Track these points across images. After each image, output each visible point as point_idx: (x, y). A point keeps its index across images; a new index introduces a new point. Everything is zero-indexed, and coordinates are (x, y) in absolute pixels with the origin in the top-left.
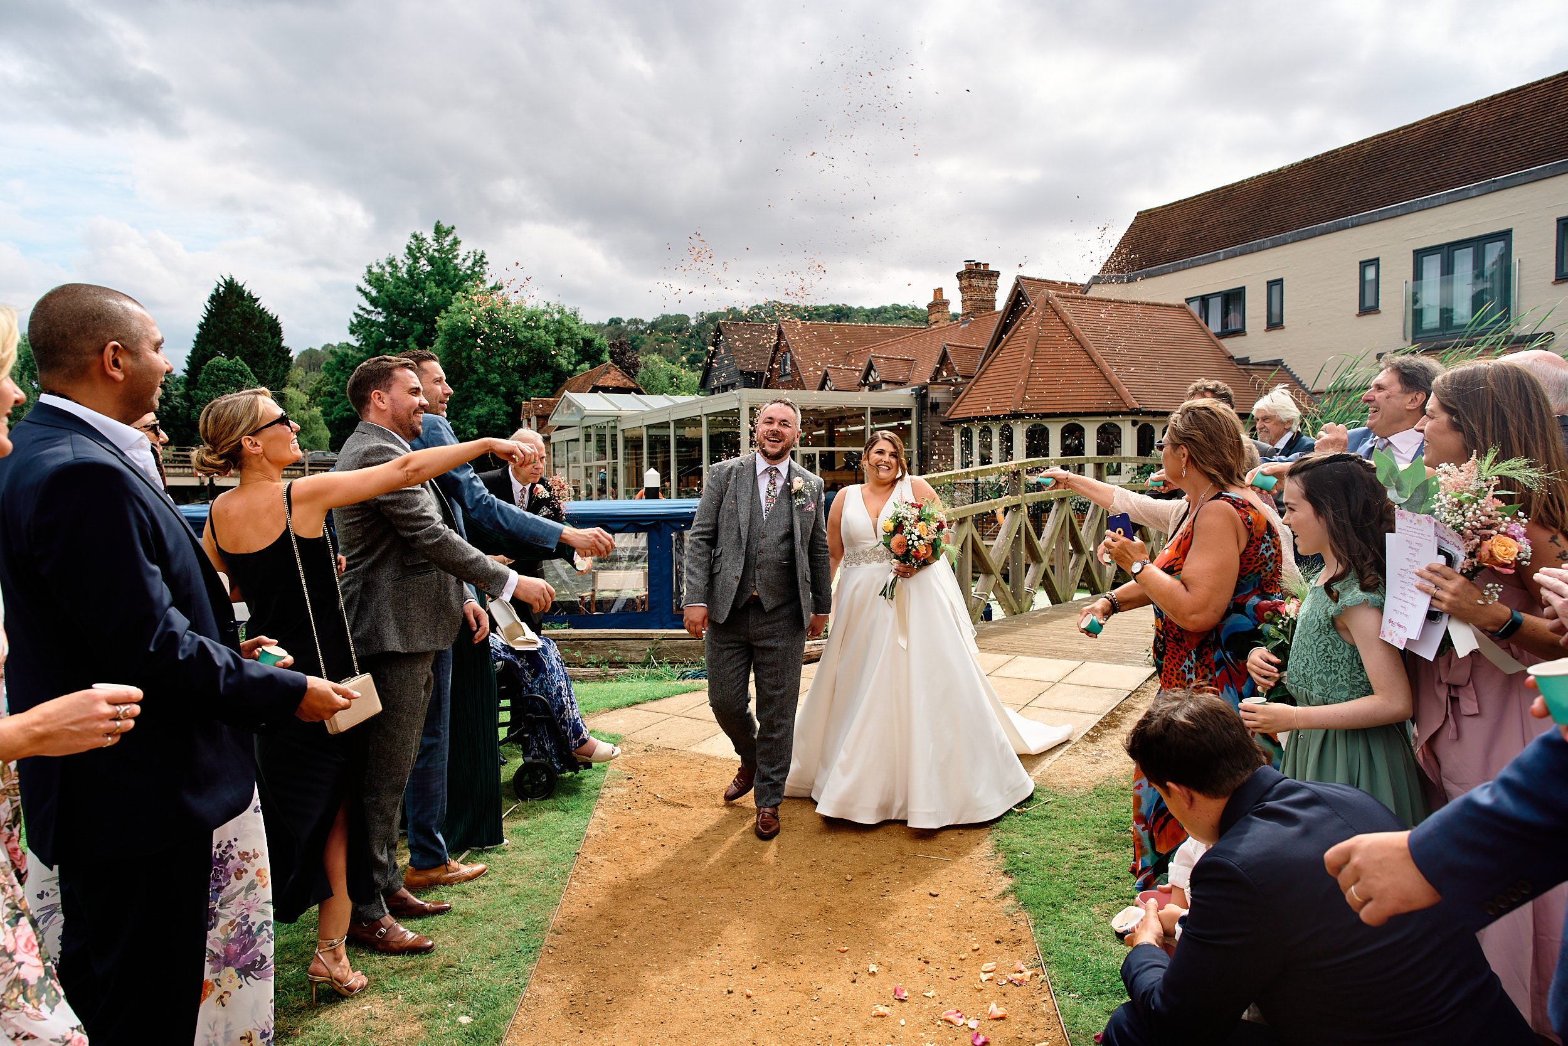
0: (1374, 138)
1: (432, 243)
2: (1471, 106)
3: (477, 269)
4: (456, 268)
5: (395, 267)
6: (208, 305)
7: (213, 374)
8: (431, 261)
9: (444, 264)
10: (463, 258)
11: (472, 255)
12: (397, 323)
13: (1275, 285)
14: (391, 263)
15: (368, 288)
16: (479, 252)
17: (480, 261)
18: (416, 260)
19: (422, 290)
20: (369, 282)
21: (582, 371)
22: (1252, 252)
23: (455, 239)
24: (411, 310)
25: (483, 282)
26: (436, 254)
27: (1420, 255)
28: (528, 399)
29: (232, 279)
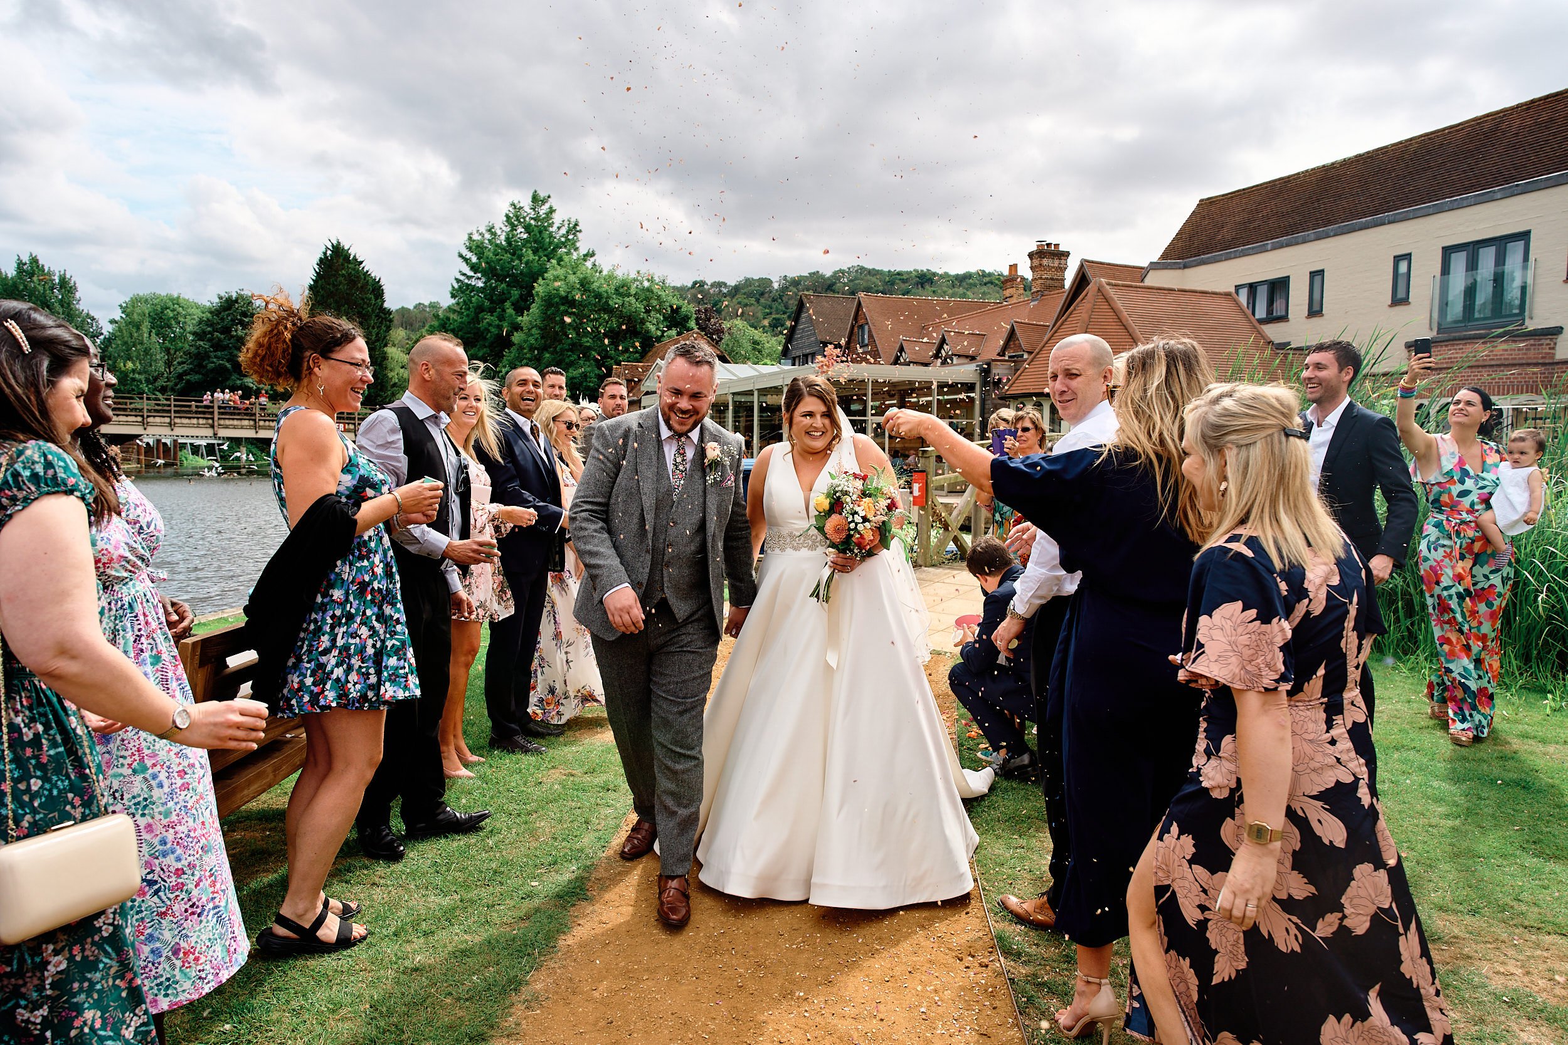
0: (1421, 136)
1: (529, 211)
2: (1512, 108)
3: (571, 237)
4: (551, 236)
5: (494, 234)
6: (316, 267)
8: (528, 228)
9: (540, 232)
10: (558, 226)
11: (566, 223)
12: (496, 287)
13: (1317, 276)
14: (490, 230)
15: (469, 255)
16: (573, 220)
17: (574, 229)
18: (514, 228)
19: (520, 258)
20: (470, 249)
21: (669, 337)
22: (1297, 244)
23: (551, 208)
24: (508, 276)
25: (576, 249)
26: (532, 222)
27: (1448, 252)
28: (618, 364)
29: (339, 243)
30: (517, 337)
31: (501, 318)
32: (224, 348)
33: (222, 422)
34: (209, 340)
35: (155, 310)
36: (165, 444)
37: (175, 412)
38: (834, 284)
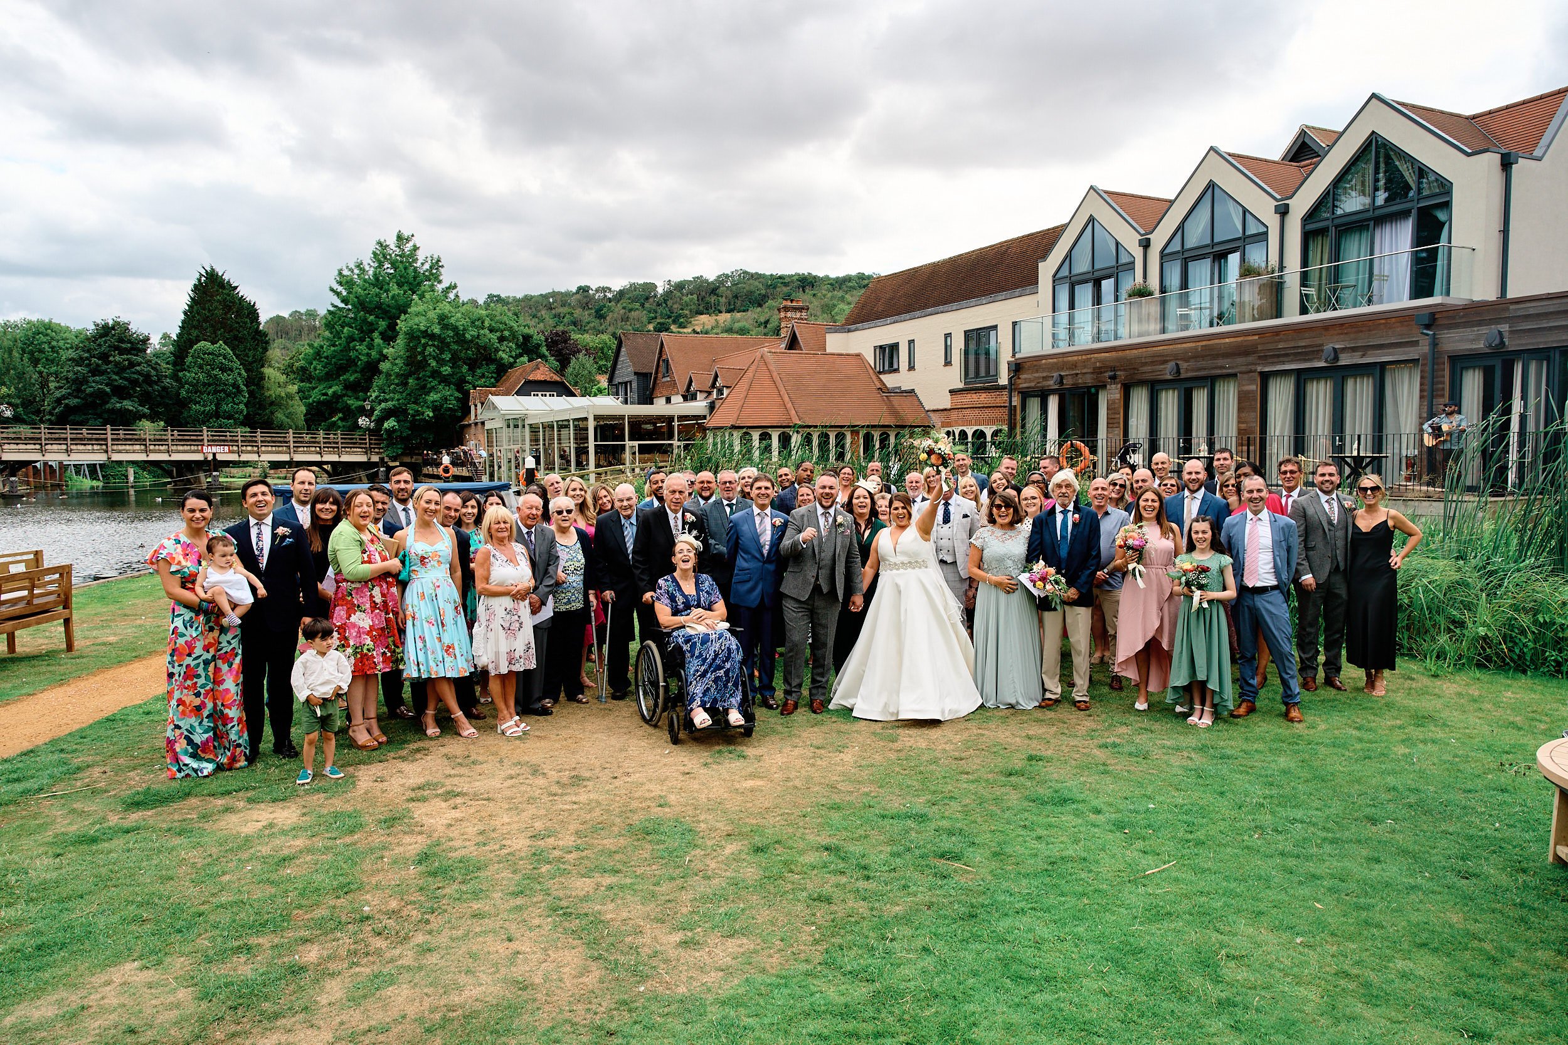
1: (395, 249)
3: (434, 271)
4: (415, 270)
5: (363, 270)
6: (192, 294)
7: (199, 357)
8: (394, 265)
9: (406, 267)
10: (422, 262)
11: (429, 259)
12: (365, 318)
13: (911, 342)
14: (359, 266)
15: (340, 289)
16: (435, 257)
17: (437, 264)
18: (381, 265)
19: (387, 291)
20: (341, 284)
21: (519, 365)
22: (901, 321)
23: (414, 246)
24: (376, 308)
25: (440, 282)
26: (398, 258)
27: (967, 334)
28: (475, 388)
29: (213, 270)
30: (384, 366)
31: (370, 347)
32: (102, 373)
33: (115, 447)
34: (88, 365)
35: (26, 335)
36: (51, 466)
37: (72, 439)
38: (719, 287)
